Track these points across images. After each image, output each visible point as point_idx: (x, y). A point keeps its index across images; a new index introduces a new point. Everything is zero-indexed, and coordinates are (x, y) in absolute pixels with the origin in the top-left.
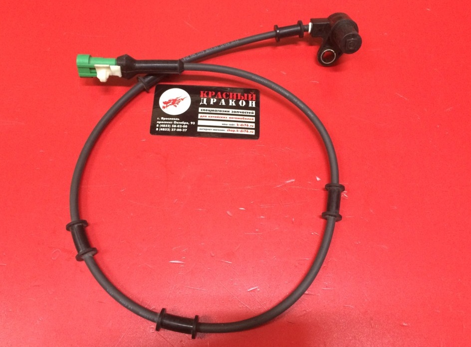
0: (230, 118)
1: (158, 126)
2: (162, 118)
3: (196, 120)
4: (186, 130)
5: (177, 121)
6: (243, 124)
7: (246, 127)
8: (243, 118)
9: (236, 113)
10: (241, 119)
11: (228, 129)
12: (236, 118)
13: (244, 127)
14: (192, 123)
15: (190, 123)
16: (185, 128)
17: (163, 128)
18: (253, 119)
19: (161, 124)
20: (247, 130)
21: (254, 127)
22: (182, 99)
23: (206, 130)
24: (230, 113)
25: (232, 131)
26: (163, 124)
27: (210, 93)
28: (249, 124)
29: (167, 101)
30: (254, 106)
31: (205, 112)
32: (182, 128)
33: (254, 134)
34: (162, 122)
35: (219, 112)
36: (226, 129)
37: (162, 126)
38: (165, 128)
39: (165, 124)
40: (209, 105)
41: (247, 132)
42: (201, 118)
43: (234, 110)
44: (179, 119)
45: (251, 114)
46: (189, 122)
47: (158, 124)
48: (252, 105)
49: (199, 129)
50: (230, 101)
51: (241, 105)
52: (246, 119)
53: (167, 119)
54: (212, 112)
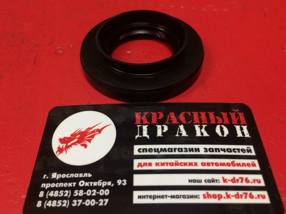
0: (203, 164)
1: (41, 194)
2: (54, 175)
3: (129, 174)
4: (107, 201)
5: (86, 179)
6: (237, 176)
7: (244, 184)
8: (233, 164)
9: (214, 153)
10: (228, 164)
11: (204, 192)
12: (217, 164)
13: (239, 184)
14: (119, 182)
15: (116, 184)
16: (104, 197)
17: (52, 199)
18: (254, 165)
19: (50, 189)
20: (249, 192)
21: (263, 184)
22: (99, 131)
23: (154, 197)
24: (202, 152)
25: (214, 196)
26: (54, 189)
27: (154, 114)
28: (251, 177)
29: (68, 135)
30: (247, 135)
31: (148, 153)
32: (97, 198)
33: (267, 201)
34: (53, 185)
35: (177, 153)
36: (201, 193)
37: (51, 194)
38: (57, 199)
39: (59, 189)
40: (154, 139)
41: (251, 197)
42: (140, 168)
43: (208, 146)
44: (90, 175)
45: (247, 154)
46: (114, 182)
47: (43, 189)
48: (243, 133)
49: (137, 198)
50: (197, 127)
51: (220, 134)
52: (239, 165)
53: (64, 176)
54: (162, 153)
